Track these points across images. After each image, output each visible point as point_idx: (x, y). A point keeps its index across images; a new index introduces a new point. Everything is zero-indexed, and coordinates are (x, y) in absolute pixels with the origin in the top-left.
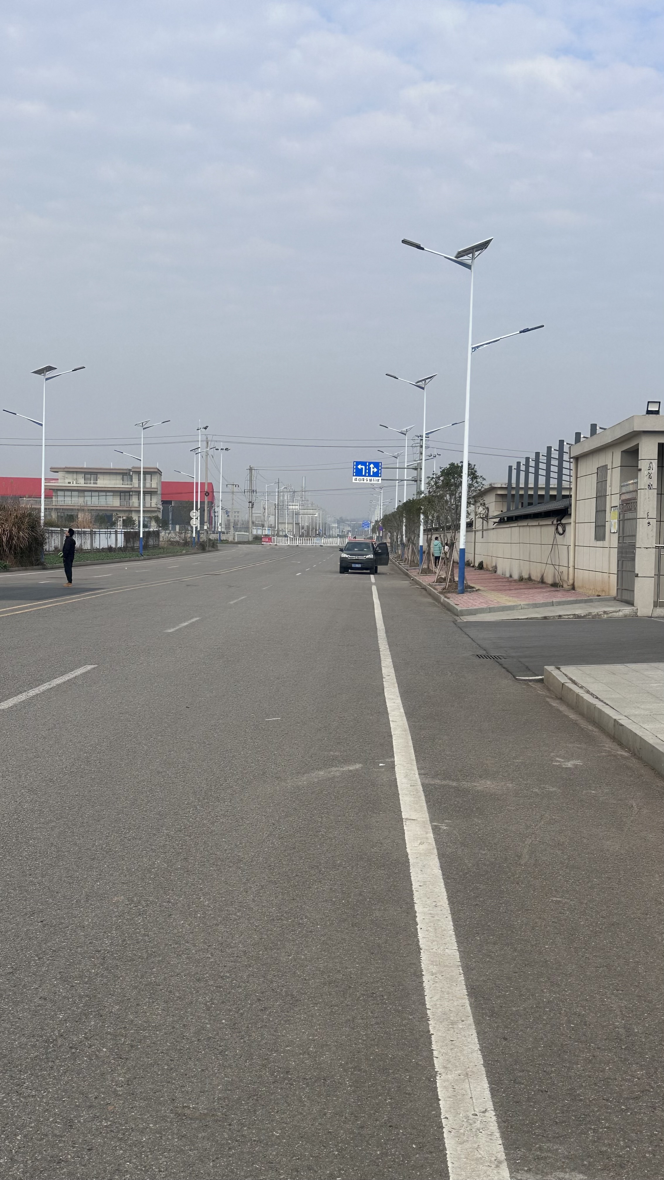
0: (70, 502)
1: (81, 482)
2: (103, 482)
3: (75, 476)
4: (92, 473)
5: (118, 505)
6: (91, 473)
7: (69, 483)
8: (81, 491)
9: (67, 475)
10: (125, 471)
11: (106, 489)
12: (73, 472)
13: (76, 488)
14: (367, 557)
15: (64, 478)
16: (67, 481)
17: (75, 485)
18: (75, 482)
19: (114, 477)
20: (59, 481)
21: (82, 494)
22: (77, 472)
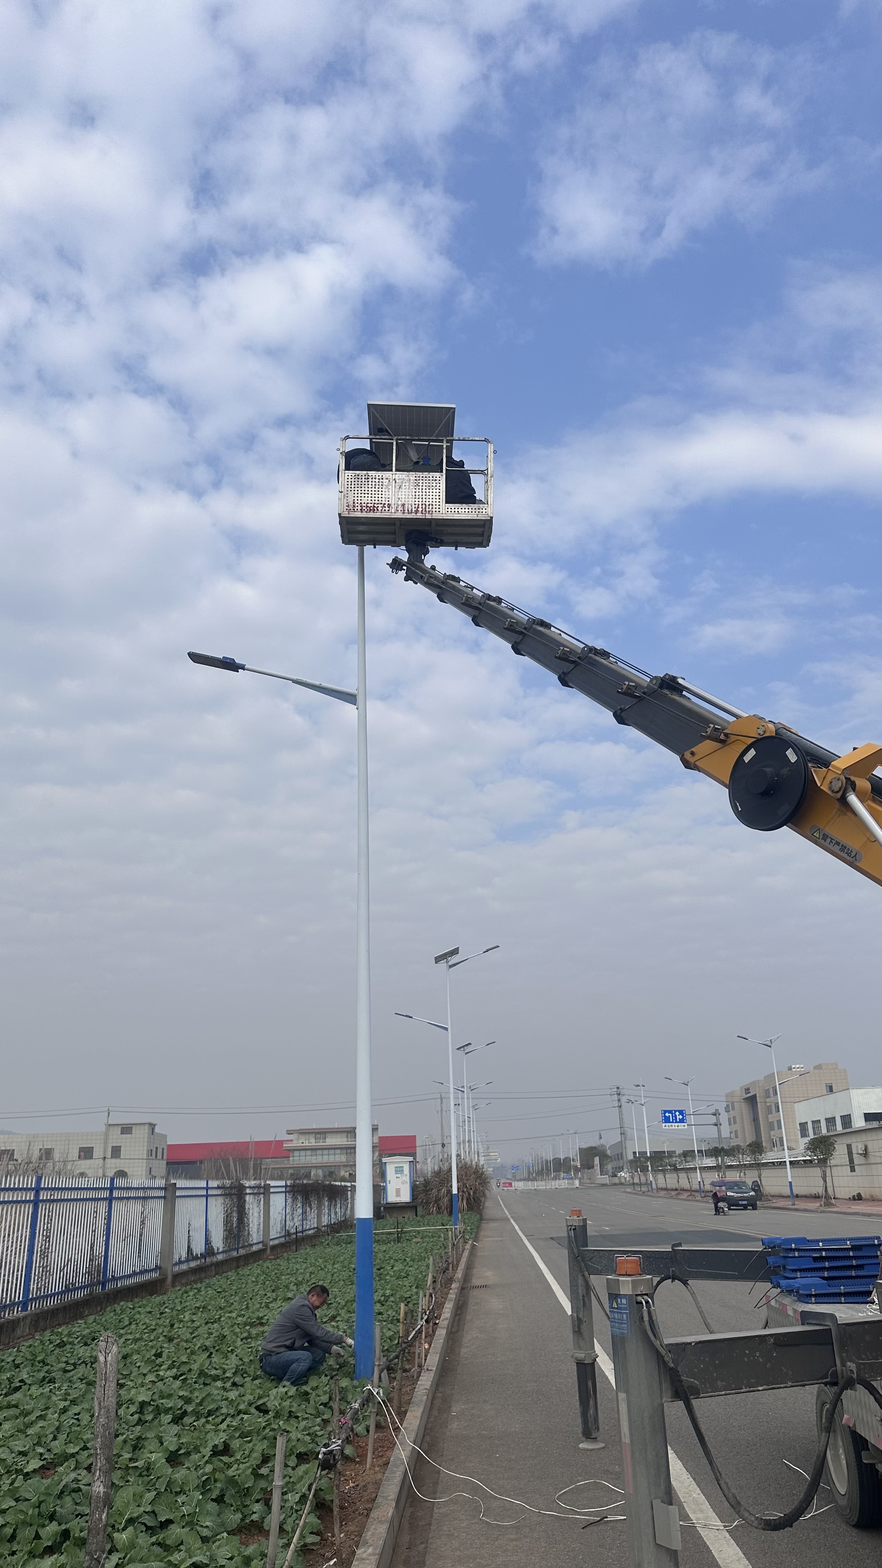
0: (304, 1160)
1: (312, 1142)
2: (331, 1141)
3: (307, 1136)
4: (322, 1133)
5: (345, 1160)
6: (320, 1133)
7: (303, 1143)
8: (313, 1149)
9: (300, 1137)
10: (350, 1130)
11: (335, 1147)
12: (306, 1133)
13: (310, 1147)
14: (750, 1194)
15: (298, 1139)
16: (301, 1141)
17: (307, 1144)
18: (307, 1142)
19: (339, 1135)
20: (294, 1142)
21: (314, 1153)
22: (309, 1133)
